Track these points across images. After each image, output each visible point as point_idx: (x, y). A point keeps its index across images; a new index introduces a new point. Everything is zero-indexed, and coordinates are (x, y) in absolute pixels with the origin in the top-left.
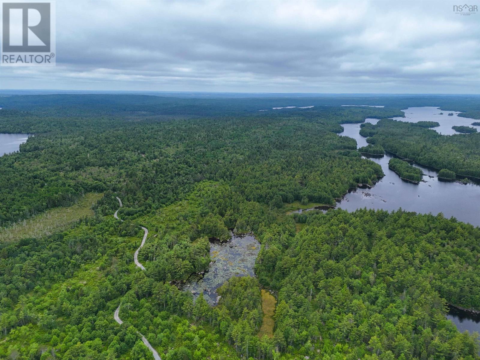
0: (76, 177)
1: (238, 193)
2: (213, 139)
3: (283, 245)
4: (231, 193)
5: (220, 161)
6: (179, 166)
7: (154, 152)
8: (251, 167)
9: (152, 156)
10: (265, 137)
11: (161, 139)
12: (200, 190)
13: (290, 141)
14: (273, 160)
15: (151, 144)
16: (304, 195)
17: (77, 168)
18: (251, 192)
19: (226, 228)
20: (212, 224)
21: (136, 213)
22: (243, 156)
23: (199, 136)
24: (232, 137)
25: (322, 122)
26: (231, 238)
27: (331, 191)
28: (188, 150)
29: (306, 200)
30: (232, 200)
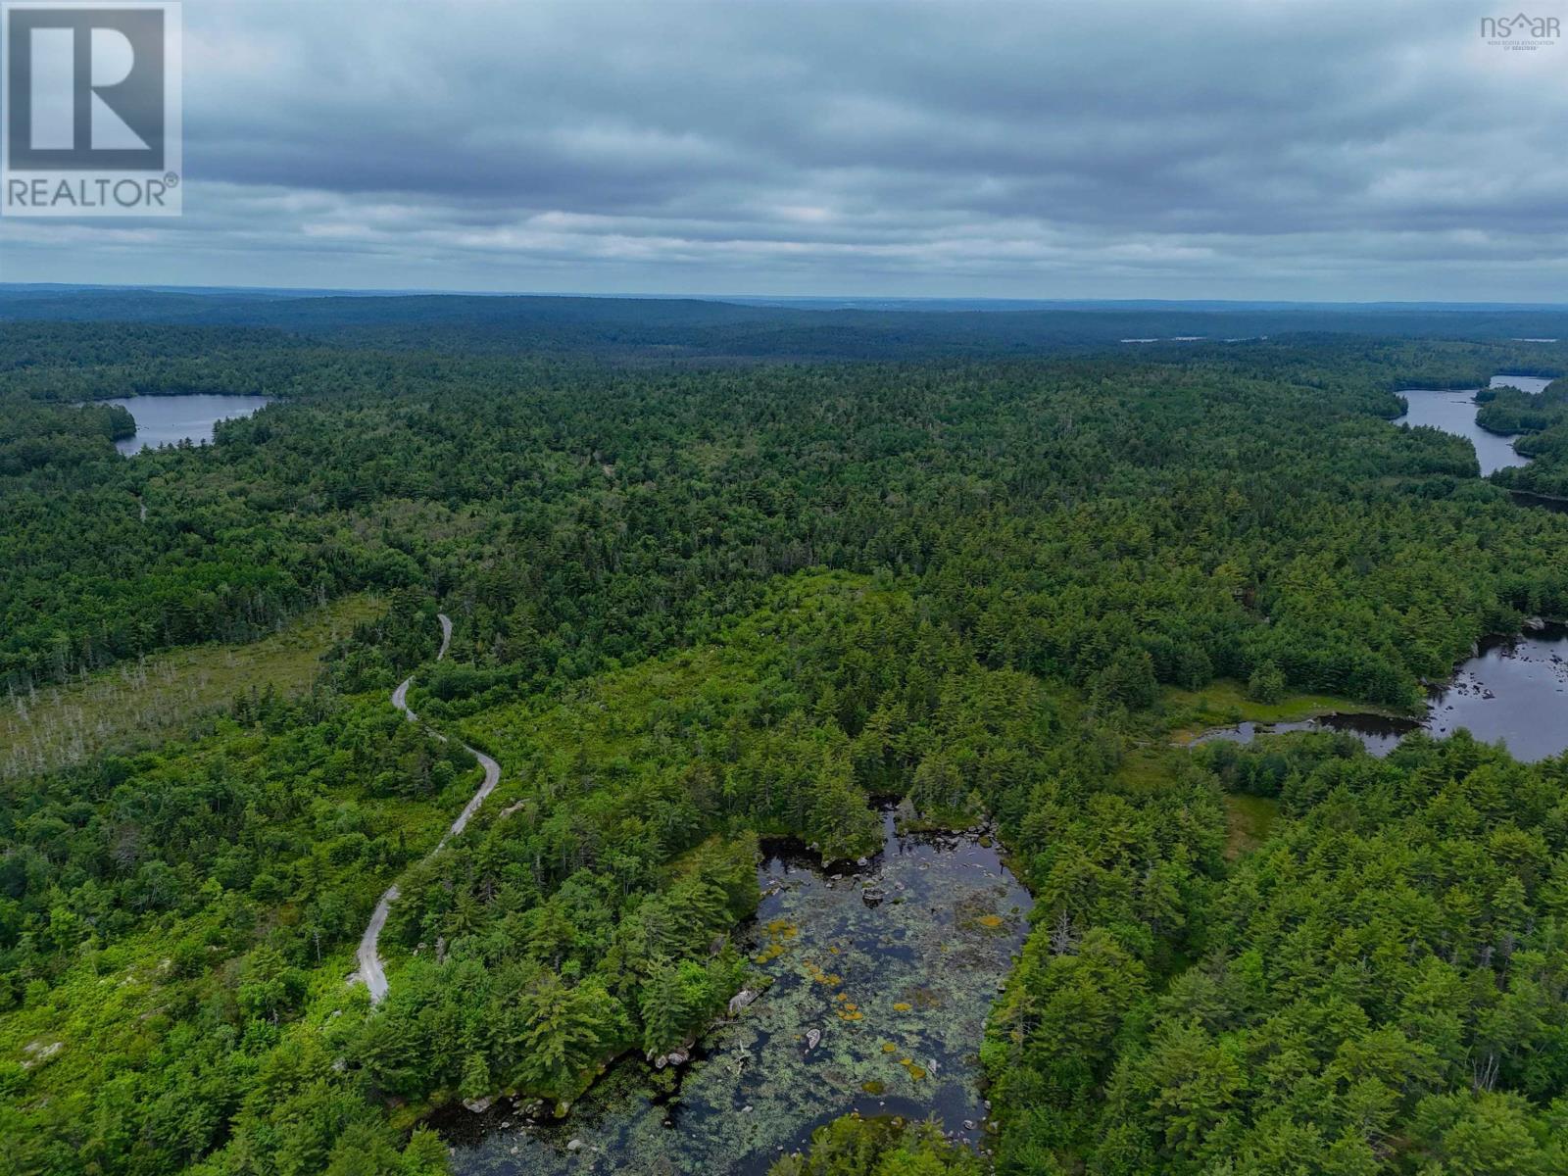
0: (331, 531)
1: (945, 625)
2: (880, 420)
4: (915, 626)
5: (891, 498)
6: (729, 510)
7: (648, 458)
8: (1021, 523)
9: (638, 471)
10: (1086, 419)
11: (688, 416)
12: (783, 606)
13: (1190, 434)
14: (1117, 502)
15: (646, 431)
16: (1265, 656)
17: (346, 504)
18: (1007, 626)
19: (858, 799)
21: (483, 689)
22: (988, 482)
23: (828, 410)
24: (952, 417)
25: (1316, 380)
26: (880, 852)
27: (1399, 643)
28: (775, 455)
29: (1276, 679)
30: (914, 657)
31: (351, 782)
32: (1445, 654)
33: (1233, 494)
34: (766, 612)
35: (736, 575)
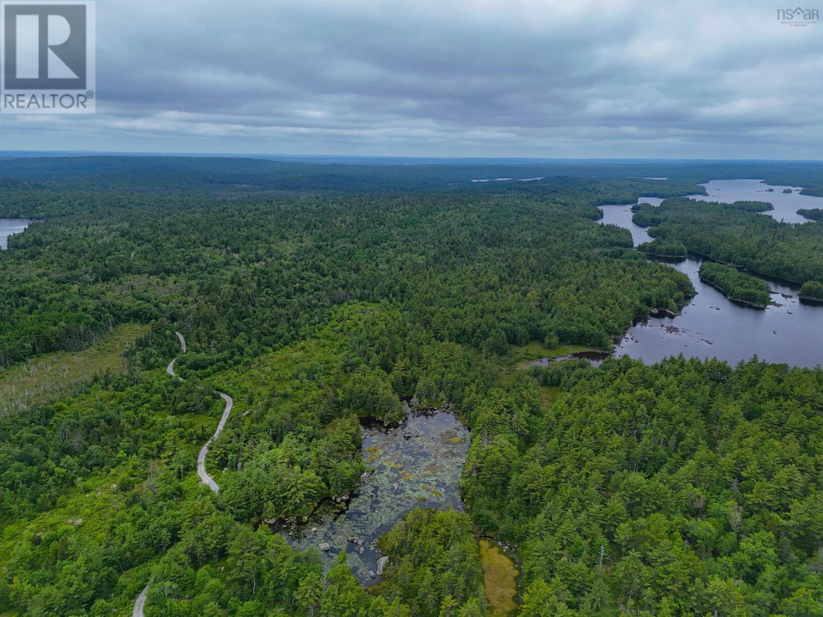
0: (103, 293)
1: (418, 324)
2: (368, 227)
3: (520, 435)
4: (405, 325)
5: (381, 266)
6: (304, 274)
7: (256, 249)
8: (442, 276)
9: (253, 256)
10: (463, 225)
11: (271, 227)
12: (342, 319)
13: (510, 231)
14: (482, 265)
15: (252, 235)
16: (550, 330)
17: (106, 278)
18: (444, 323)
19: (396, 397)
20: (366, 389)
21: (212, 364)
22: (423, 257)
23: (341, 222)
24: (401, 225)
25: (563, 201)
26: (406, 419)
27: (602, 322)
28: (321, 246)
29: (555, 340)
30: (407, 338)
31: (164, 409)
32: (620, 326)
33: (532, 260)
34: (335, 323)
35: (315, 306)
